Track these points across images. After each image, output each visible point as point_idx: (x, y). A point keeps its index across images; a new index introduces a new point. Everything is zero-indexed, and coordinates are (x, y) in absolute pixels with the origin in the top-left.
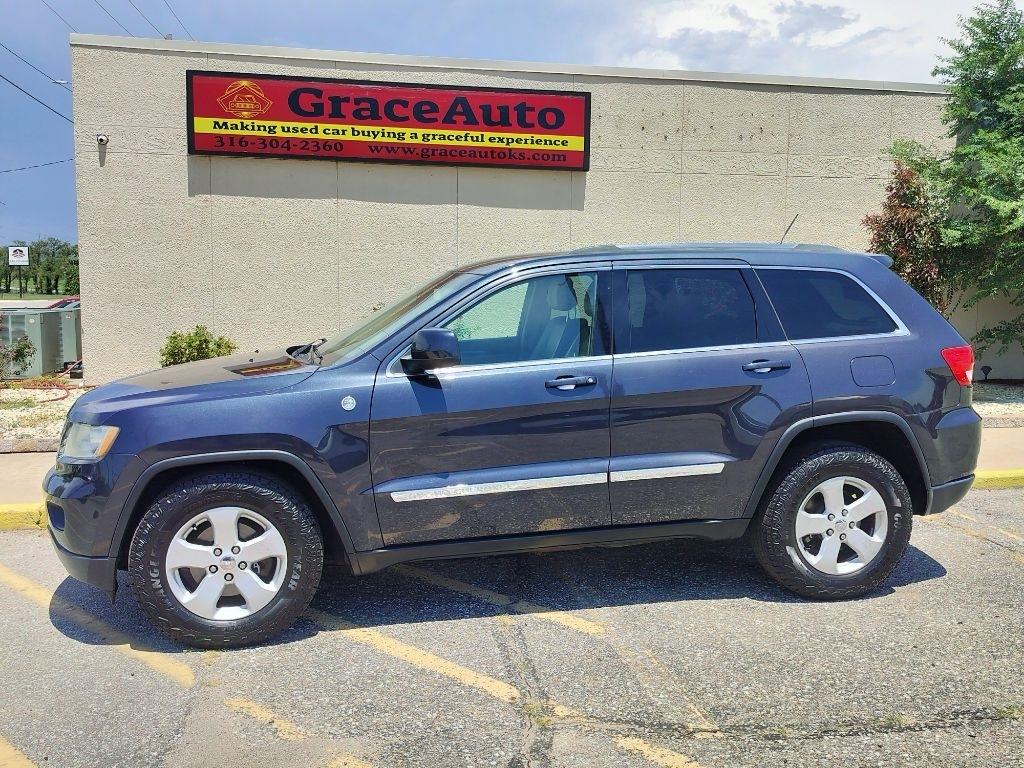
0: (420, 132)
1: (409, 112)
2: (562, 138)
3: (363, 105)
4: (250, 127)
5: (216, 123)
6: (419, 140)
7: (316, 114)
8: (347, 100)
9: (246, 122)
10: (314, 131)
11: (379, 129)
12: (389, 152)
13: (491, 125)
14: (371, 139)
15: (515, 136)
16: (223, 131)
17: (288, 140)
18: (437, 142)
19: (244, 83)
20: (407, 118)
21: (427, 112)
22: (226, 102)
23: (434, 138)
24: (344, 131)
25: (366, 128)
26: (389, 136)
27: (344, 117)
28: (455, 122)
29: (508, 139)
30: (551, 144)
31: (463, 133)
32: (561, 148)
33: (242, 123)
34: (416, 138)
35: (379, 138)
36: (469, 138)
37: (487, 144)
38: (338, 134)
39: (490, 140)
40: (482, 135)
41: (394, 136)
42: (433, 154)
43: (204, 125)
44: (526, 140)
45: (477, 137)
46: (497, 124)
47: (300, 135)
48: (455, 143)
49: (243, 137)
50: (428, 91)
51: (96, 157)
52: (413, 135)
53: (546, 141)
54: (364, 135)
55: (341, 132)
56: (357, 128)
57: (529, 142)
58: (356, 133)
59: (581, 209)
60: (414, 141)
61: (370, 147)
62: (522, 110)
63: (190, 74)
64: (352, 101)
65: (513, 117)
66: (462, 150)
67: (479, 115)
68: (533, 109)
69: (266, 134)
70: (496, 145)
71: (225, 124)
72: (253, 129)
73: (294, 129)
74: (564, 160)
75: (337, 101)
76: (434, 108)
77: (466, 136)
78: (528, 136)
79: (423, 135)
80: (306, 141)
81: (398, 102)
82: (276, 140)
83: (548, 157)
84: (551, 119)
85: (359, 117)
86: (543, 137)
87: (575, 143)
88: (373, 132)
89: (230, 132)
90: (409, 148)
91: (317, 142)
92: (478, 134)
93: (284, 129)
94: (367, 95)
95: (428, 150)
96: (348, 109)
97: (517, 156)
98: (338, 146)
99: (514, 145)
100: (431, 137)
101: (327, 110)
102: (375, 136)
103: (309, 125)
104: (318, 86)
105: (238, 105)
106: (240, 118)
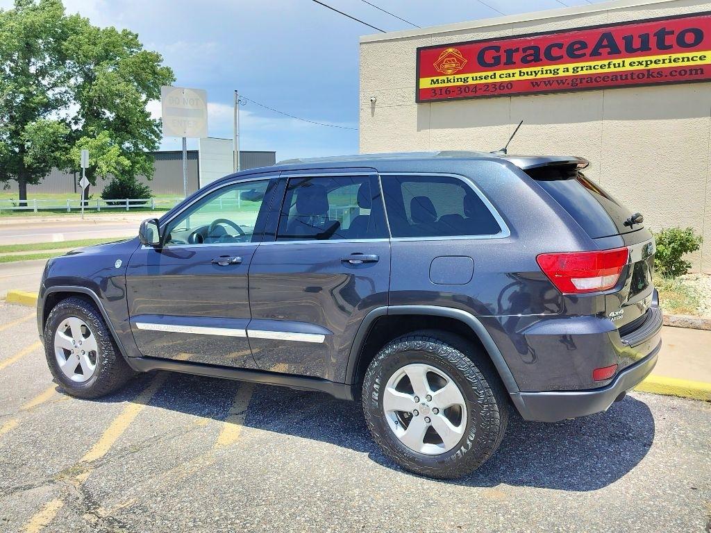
0: (571, 66)
1: (563, 52)
2: (699, 54)
3: (529, 52)
4: (452, 81)
5: (432, 80)
6: (570, 73)
7: (496, 64)
8: (517, 50)
9: (450, 77)
10: (493, 77)
11: (539, 68)
12: (546, 85)
13: (631, 51)
14: (533, 77)
15: (653, 58)
16: (437, 86)
17: (476, 86)
18: (585, 72)
19: (450, 50)
20: (561, 57)
21: (578, 49)
22: (439, 65)
23: (582, 70)
24: (513, 74)
25: (529, 70)
26: (546, 73)
27: (514, 63)
28: (600, 54)
29: (647, 62)
30: (688, 60)
31: (606, 62)
32: (699, 62)
33: (447, 78)
34: (568, 71)
35: (539, 76)
36: (612, 66)
37: (628, 68)
38: (509, 77)
39: (631, 64)
40: (624, 62)
41: (551, 73)
42: (581, 83)
43: (426, 83)
44: (664, 60)
45: (619, 64)
46: (638, 50)
47: (484, 81)
48: (600, 71)
49: (448, 87)
50: (580, 33)
51: (370, 110)
52: (565, 70)
53: (683, 58)
54: (528, 74)
55: (511, 75)
56: (523, 70)
57: (667, 61)
58: (522, 74)
60: (566, 74)
61: (532, 83)
62: (662, 34)
63: (419, 50)
64: (521, 51)
65: (653, 41)
66: (606, 76)
67: (621, 45)
68: (672, 33)
69: (462, 84)
70: (636, 68)
71: (437, 80)
72: (454, 81)
73: (480, 77)
74: (702, 73)
75: (510, 53)
76: (584, 45)
77: (609, 64)
78: (666, 57)
79: (574, 69)
80: (487, 85)
81: (555, 45)
82: (468, 87)
83: (686, 72)
84: (690, 38)
85: (526, 62)
86: (680, 55)
88: (535, 72)
89: (440, 85)
90: (562, 81)
91: (494, 84)
92: (620, 61)
93: (472, 78)
94: (532, 44)
95: (576, 79)
96: (517, 57)
97: (655, 75)
98: (509, 85)
99: (653, 66)
100: (580, 69)
101: (503, 60)
102: (536, 74)
103: (490, 73)
104: (497, 43)
105: (446, 66)
106: (446, 75)
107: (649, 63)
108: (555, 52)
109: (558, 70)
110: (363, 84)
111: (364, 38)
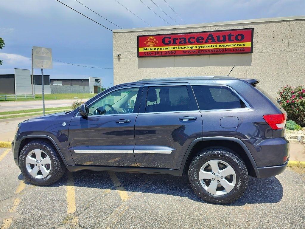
0: (198, 46)
1: (195, 40)
2: (243, 43)
3: (182, 40)
4: (152, 49)
5: (144, 49)
6: (197, 48)
7: (169, 44)
8: (177, 39)
10: (168, 49)
11: (186, 46)
12: (189, 53)
13: (219, 41)
14: (183, 49)
15: (227, 44)
16: (146, 51)
17: (162, 52)
18: (203, 48)
19: (151, 37)
20: (194, 42)
21: (200, 40)
22: (147, 43)
23: (202, 47)
25: (182, 46)
27: (176, 44)
28: (208, 42)
29: (225, 45)
30: (239, 45)
31: (210, 45)
32: (243, 46)
33: (150, 48)
35: (186, 49)
36: (213, 46)
37: (218, 47)
39: (219, 46)
41: (190, 48)
43: (141, 50)
44: (231, 45)
45: (215, 46)
46: (222, 41)
47: (165, 50)
48: (208, 48)
49: (150, 52)
50: (201, 34)
51: (118, 60)
52: (195, 47)
53: (238, 45)
55: (175, 48)
56: (180, 46)
58: (180, 48)
59: (250, 65)
61: (183, 52)
62: (230, 36)
63: (138, 37)
64: (179, 39)
65: (227, 38)
66: (210, 50)
67: (216, 39)
68: (233, 35)
69: (156, 51)
70: (221, 47)
71: (146, 49)
72: (153, 50)
74: (244, 50)
75: (175, 40)
76: (202, 38)
77: (212, 46)
78: (232, 44)
80: (166, 52)
81: (192, 38)
82: (159, 52)
83: (238, 50)
85: (181, 44)
86: (237, 44)
87: (248, 45)
88: (184, 47)
89: (147, 51)
90: (194, 51)
91: (169, 51)
92: (216, 45)
93: (160, 49)
94: (183, 37)
95: (200, 51)
96: (177, 41)
97: (228, 50)
98: (175, 52)
99: (227, 47)
100: (201, 47)
101: (172, 42)
103: (167, 47)
104: (170, 36)
105: (150, 44)
106: (150, 47)
107: (226, 46)
108: (192, 40)
109: (193, 47)
110: (114, 49)
111: (114, 31)
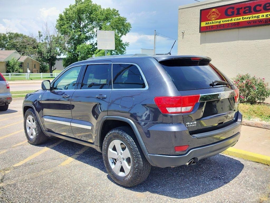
0: (265, 14)
1: (261, 8)
3: (246, 9)
4: (214, 23)
5: (206, 23)
6: (265, 17)
7: (232, 15)
8: (242, 8)
9: (213, 21)
10: (231, 20)
11: (251, 16)
12: (254, 23)
14: (248, 20)
16: (208, 25)
17: (224, 24)
19: (214, 10)
20: (261, 10)
21: (268, 6)
22: (209, 16)
24: (240, 19)
25: (247, 16)
26: (254, 18)
27: (240, 14)
34: (263, 16)
35: (251, 19)
38: (238, 20)
41: (256, 17)
43: (203, 24)
47: (227, 22)
49: (212, 26)
51: (182, 36)
54: (246, 19)
55: (239, 19)
56: (244, 17)
58: (244, 19)
60: (263, 18)
61: (248, 22)
63: (201, 10)
64: (243, 8)
69: (218, 24)
71: (208, 23)
75: (238, 9)
79: (266, 15)
80: (229, 24)
81: (258, 5)
82: (220, 25)
85: (245, 13)
88: (249, 17)
90: (261, 21)
91: (232, 23)
93: (223, 21)
94: (248, 5)
95: (267, 20)
96: (241, 11)
98: (238, 23)
100: (269, 15)
101: (236, 12)
102: (250, 18)
103: (230, 19)
104: (233, 6)
105: (212, 17)
106: (212, 20)
109: (259, 16)
110: (179, 25)
111: (180, 7)
